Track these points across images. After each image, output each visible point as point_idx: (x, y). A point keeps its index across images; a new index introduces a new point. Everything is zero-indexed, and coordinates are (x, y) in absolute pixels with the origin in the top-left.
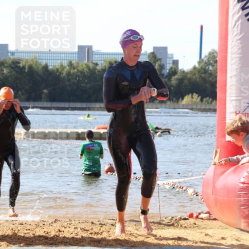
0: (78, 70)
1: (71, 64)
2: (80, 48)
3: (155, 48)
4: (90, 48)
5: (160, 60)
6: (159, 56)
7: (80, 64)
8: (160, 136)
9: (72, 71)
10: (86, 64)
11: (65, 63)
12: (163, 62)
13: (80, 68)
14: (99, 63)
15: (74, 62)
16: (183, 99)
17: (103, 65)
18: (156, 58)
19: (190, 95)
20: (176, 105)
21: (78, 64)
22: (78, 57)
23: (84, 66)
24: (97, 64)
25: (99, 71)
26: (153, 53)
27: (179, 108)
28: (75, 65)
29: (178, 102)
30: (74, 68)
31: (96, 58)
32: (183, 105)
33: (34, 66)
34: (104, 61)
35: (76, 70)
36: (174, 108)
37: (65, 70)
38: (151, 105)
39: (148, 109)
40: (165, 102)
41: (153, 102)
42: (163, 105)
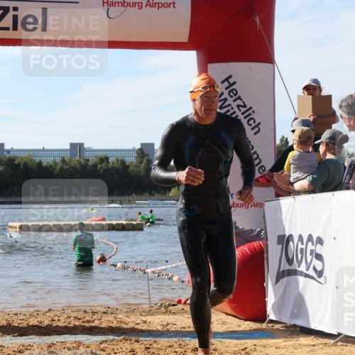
0: (70, 166)
1: (63, 161)
2: (72, 145)
3: (142, 144)
4: (81, 145)
5: (148, 155)
6: (146, 152)
7: (73, 160)
8: (149, 226)
9: (65, 167)
11: (58, 160)
12: (150, 157)
13: (73, 164)
14: (90, 159)
15: (66, 158)
16: (170, 191)
17: (94, 161)
18: (143, 153)
19: (177, 188)
20: (164, 197)
21: (70, 160)
22: (71, 154)
23: (76, 162)
24: (88, 160)
25: (90, 167)
26: (141, 149)
27: (167, 200)
28: (68, 162)
29: (165, 194)
30: (67, 165)
31: (87, 155)
32: (171, 197)
33: (28, 163)
34: (96, 157)
35: (68, 166)
36: (163, 200)
37: (58, 166)
38: (140, 197)
39: (137, 202)
40: (153, 195)
41: (142, 194)
42: (152, 197)
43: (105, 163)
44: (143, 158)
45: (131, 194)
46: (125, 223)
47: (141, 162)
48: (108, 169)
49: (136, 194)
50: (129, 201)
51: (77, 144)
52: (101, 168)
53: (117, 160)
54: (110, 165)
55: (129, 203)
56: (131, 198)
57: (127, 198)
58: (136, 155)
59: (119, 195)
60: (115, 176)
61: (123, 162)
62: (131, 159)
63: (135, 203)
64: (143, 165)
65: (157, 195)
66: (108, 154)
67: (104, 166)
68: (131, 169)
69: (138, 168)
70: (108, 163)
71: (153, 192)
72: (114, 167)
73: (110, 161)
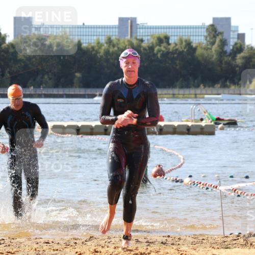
0: (118, 48)
1: (110, 41)
2: (122, 21)
3: (214, 19)
4: (133, 21)
5: (221, 33)
6: (220, 29)
7: (122, 41)
8: (222, 129)
9: (111, 50)
10: (128, 41)
11: (103, 40)
12: (225, 36)
14: (145, 38)
15: (113, 38)
17: (150, 42)
18: (216, 31)
21: (119, 40)
22: (119, 32)
23: (127, 43)
24: (142, 41)
25: (145, 49)
26: (212, 26)
28: (115, 42)
30: (114, 46)
31: (140, 33)
34: (152, 36)
35: (116, 49)
37: (103, 48)
38: (209, 90)
39: (206, 96)
40: (228, 87)
41: (213, 86)
42: (226, 90)
43: (165, 44)
44: (215, 37)
45: (198, 86)
46: (190, 124)
47: (213, 43)
48: (168, 53)
49: (205, 86)
50: (196, 94)
51: (127, 19)
52: (159, 51)
53: (181, 41)
54: (171, 47)
55: (196, 97)
56: (198, 91)
57: (192, 91)
58: (206, 34)
59: (182, 87)
60: (178, 62)
61: (189, 44)
62: (199, 40)
63: (203, 98)
64: (215, 47)
65: (233, 87)
66: (169, 33)
67: (162, 48)
68: (199, 52)
69: (209, 51)
70: (169, 44)
71: (228, 83)
72: (177, 49)
73: (171, 41)
